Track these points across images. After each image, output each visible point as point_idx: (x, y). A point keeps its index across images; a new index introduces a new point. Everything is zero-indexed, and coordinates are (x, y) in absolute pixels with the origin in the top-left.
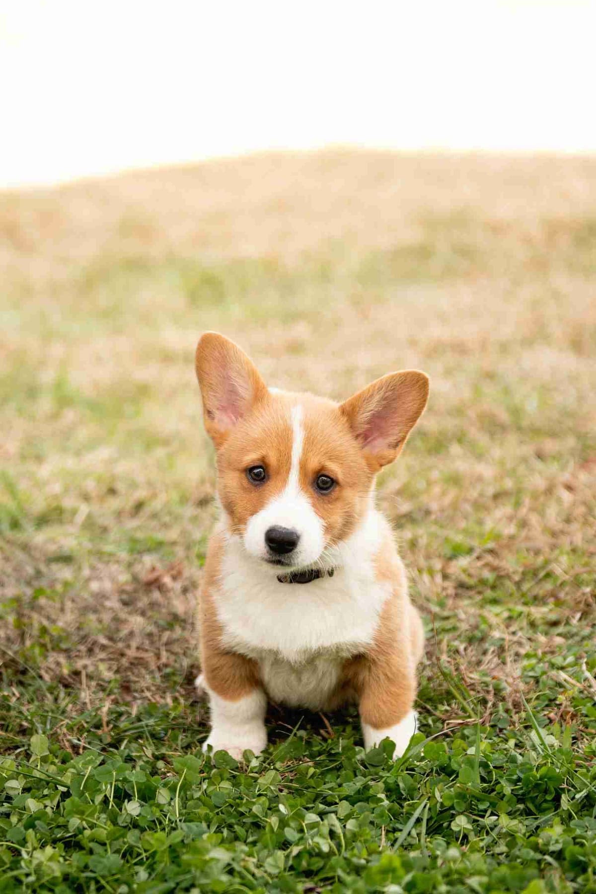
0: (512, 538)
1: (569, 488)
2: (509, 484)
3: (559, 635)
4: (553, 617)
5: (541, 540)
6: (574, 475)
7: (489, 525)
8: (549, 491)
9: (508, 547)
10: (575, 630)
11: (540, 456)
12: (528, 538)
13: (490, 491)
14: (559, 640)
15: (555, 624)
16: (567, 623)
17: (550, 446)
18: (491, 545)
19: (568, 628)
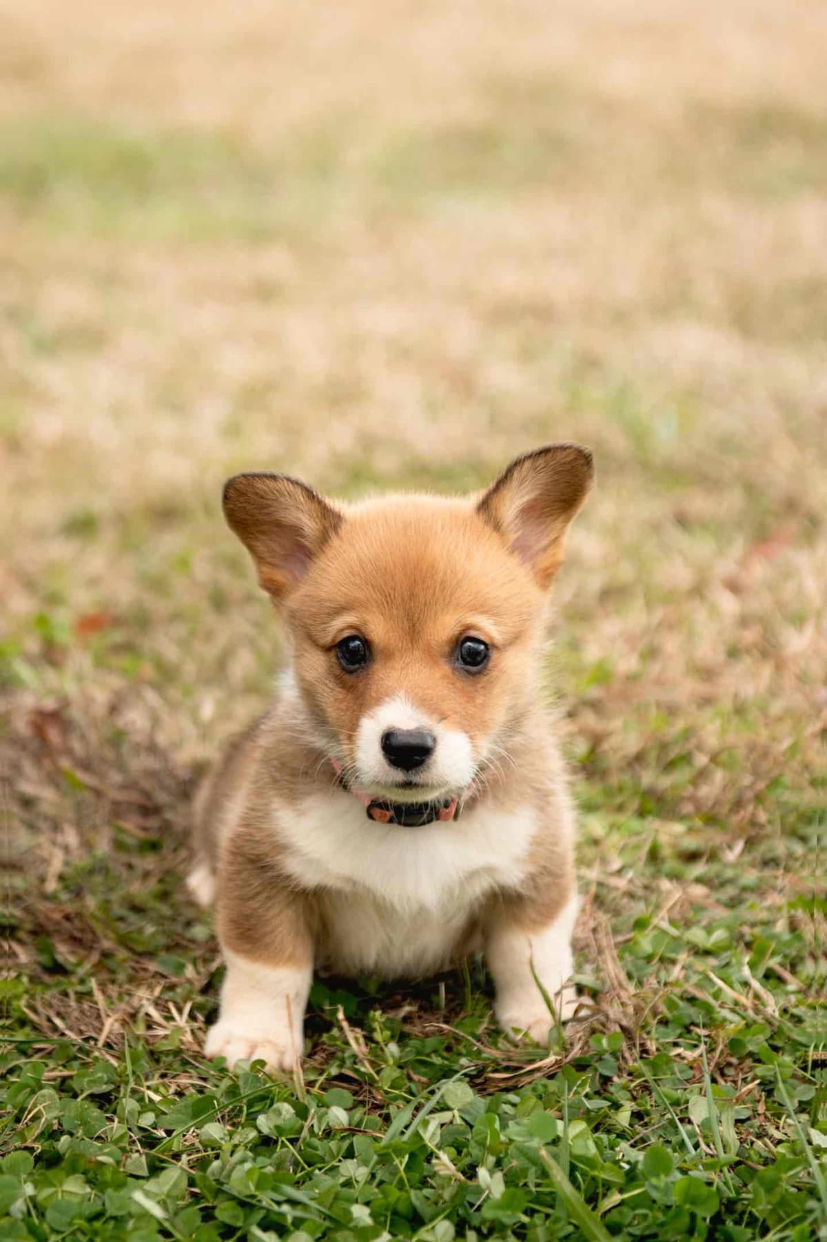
0: (632, 679)
1: (734, 587)
2: (626, 572)
3: (699, 880)
4: (690, 843)
5: (685, 689)
6: (744, 563)
7: (592, 653)
8: (698, 591)
9: (625, 696)
10: (729, 873)
11: (683, 521)
12: (659, 682)
13: (595, 583)
14: (699, 891)
15: (692, 857)
16: (713, 856)
17: (699, 503)
18: (594, 692)
19: (714, 868)
